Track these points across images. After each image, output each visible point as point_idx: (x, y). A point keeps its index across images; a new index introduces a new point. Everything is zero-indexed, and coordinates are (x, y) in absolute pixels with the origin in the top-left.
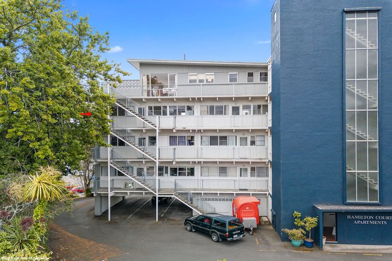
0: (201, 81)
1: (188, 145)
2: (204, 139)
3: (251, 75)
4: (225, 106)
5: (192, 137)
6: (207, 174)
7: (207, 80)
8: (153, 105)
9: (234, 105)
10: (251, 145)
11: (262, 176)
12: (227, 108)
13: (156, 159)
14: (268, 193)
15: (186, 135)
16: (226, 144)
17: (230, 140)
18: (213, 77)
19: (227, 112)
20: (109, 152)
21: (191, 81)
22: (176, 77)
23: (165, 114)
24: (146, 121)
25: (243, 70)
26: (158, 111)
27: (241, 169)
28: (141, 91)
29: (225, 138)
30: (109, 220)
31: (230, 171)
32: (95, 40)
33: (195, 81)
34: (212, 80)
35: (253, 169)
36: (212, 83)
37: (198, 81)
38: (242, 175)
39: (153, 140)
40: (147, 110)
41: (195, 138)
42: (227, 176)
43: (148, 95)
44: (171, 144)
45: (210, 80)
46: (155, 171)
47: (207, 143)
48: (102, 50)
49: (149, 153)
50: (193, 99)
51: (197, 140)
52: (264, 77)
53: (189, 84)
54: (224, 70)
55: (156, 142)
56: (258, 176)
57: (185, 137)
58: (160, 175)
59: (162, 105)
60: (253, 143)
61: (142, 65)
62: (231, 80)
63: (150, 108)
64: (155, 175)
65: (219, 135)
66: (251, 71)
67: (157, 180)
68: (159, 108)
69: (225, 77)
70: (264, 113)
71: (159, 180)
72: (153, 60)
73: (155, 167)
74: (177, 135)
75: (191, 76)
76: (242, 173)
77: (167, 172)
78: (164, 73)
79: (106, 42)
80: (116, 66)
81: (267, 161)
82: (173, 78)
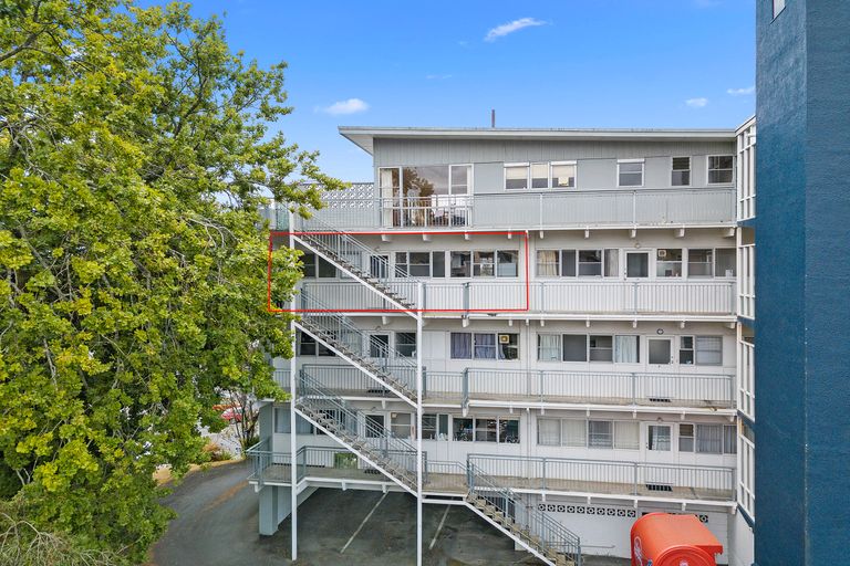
0: (540, 183)
1: (500, 357)
2: (546, 341)
3: (681, 164)
4: (607, 252)
5: (514, 338)
6: (553, 439)
7: (555, 181)
8: (409, 248)
9: (634, 250)
10: (683, 361)
11: (713, 451)
12: (612, 257)
13: (415, 400)
14: (734, 505)
15: (496, 330)
16: (609, 358)
17: (622, 347)
18: (572, 172)
19: (612, 269)
20: (293, 378)
21: (511, 184)
22: (470, 174)
23: (439, 273)
24: (390, 295)
25: (658, 152)
26: (421, 264)
27: (651, 428)
28: (377, 215)
29: (608, 339)
30: (294, 557)
31: (620, 434)
32: (249, 88)
33: (522, 183)
34: (571, 181)
35: (686, 430)
36: (572, 189)
37: (529, 184)
38: (654, 446)
39: (407, 343)
40: (392, 262)
41: (522, 340)
42: (610, 446)
43: (396, 223)
44: (454, 355)
45: (566, 181)
46: (413, 424)
47: (555, 354)
48: (268, 113)
49: (399, 383)
50: (518, 235)
51: (526, 345)
52: (723, 170)
53: (504, 190)
54: (605, 152)
55: (414, 348)
56: (702, 450)
57: (493, 335)
58: (427, 435)
59: (431, 249)
60: (686, 357)
61: (381, 142)
62: (625, 180)
63: (401, 257)
64: (413, 436)
65: (588, 332)
66: (681, 154)
67: (420, 453)
68: (423, 257)
69: (607, 171)
70: (721, 273)
71: (425, 454)
72: (410, 129)
73: (413, 415)
74: (474, 330)
75: (509, 171)
76: (655, 439)
77: (444, 430)
78: (438, 162)
79: (276, 91)
80: (306, 160)
81: (733, 412)
82: (461, 177)
